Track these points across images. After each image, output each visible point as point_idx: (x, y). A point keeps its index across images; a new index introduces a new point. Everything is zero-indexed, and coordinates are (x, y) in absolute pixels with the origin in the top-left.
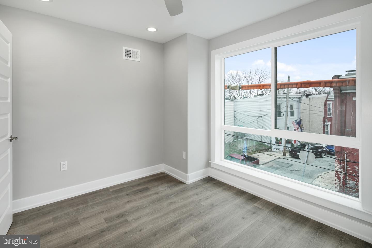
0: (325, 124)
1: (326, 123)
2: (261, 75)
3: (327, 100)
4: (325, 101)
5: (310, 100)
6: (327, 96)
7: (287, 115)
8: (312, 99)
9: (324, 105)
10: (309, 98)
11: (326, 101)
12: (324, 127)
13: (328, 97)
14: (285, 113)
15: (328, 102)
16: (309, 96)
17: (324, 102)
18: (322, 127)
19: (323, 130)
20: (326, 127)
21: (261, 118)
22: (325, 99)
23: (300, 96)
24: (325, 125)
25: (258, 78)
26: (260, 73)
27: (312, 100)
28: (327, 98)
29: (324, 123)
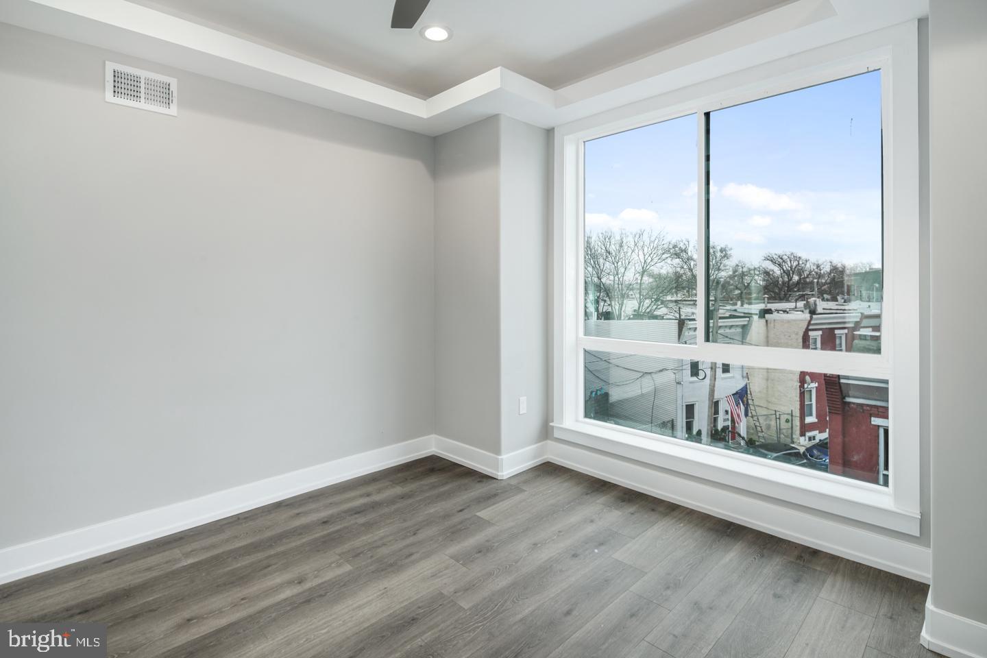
0: (804, 388)
1: (806, 386)
2: (649, 249)
3: (811, 327)
4: (804, 330)
5: (769, 325)
6: (809, 318)
7: (715, 378)
8: (772, 323)
9: (801, 340)
10: (767, 321)
11: (807, 330)
12: (802, 395)
13: (812, 322)
14: (708, 372)
15: (811, 333)
16: (767, 316)
17: (801, 334)
18: (798, 395)
19: (799, 403)
20: (807, 396)
21: (649, 377)
22: (806, 326)
23: (746, 323)
24: (804, 392)
25: (641, 257)
26: (647, 243)
27: (772, 325)
28: (809, 324)
29: (802, 386)
